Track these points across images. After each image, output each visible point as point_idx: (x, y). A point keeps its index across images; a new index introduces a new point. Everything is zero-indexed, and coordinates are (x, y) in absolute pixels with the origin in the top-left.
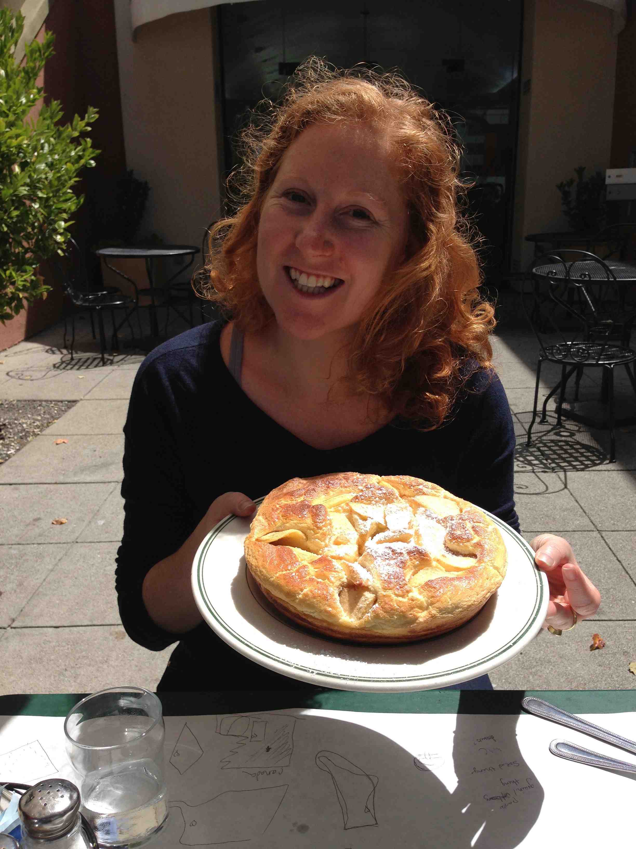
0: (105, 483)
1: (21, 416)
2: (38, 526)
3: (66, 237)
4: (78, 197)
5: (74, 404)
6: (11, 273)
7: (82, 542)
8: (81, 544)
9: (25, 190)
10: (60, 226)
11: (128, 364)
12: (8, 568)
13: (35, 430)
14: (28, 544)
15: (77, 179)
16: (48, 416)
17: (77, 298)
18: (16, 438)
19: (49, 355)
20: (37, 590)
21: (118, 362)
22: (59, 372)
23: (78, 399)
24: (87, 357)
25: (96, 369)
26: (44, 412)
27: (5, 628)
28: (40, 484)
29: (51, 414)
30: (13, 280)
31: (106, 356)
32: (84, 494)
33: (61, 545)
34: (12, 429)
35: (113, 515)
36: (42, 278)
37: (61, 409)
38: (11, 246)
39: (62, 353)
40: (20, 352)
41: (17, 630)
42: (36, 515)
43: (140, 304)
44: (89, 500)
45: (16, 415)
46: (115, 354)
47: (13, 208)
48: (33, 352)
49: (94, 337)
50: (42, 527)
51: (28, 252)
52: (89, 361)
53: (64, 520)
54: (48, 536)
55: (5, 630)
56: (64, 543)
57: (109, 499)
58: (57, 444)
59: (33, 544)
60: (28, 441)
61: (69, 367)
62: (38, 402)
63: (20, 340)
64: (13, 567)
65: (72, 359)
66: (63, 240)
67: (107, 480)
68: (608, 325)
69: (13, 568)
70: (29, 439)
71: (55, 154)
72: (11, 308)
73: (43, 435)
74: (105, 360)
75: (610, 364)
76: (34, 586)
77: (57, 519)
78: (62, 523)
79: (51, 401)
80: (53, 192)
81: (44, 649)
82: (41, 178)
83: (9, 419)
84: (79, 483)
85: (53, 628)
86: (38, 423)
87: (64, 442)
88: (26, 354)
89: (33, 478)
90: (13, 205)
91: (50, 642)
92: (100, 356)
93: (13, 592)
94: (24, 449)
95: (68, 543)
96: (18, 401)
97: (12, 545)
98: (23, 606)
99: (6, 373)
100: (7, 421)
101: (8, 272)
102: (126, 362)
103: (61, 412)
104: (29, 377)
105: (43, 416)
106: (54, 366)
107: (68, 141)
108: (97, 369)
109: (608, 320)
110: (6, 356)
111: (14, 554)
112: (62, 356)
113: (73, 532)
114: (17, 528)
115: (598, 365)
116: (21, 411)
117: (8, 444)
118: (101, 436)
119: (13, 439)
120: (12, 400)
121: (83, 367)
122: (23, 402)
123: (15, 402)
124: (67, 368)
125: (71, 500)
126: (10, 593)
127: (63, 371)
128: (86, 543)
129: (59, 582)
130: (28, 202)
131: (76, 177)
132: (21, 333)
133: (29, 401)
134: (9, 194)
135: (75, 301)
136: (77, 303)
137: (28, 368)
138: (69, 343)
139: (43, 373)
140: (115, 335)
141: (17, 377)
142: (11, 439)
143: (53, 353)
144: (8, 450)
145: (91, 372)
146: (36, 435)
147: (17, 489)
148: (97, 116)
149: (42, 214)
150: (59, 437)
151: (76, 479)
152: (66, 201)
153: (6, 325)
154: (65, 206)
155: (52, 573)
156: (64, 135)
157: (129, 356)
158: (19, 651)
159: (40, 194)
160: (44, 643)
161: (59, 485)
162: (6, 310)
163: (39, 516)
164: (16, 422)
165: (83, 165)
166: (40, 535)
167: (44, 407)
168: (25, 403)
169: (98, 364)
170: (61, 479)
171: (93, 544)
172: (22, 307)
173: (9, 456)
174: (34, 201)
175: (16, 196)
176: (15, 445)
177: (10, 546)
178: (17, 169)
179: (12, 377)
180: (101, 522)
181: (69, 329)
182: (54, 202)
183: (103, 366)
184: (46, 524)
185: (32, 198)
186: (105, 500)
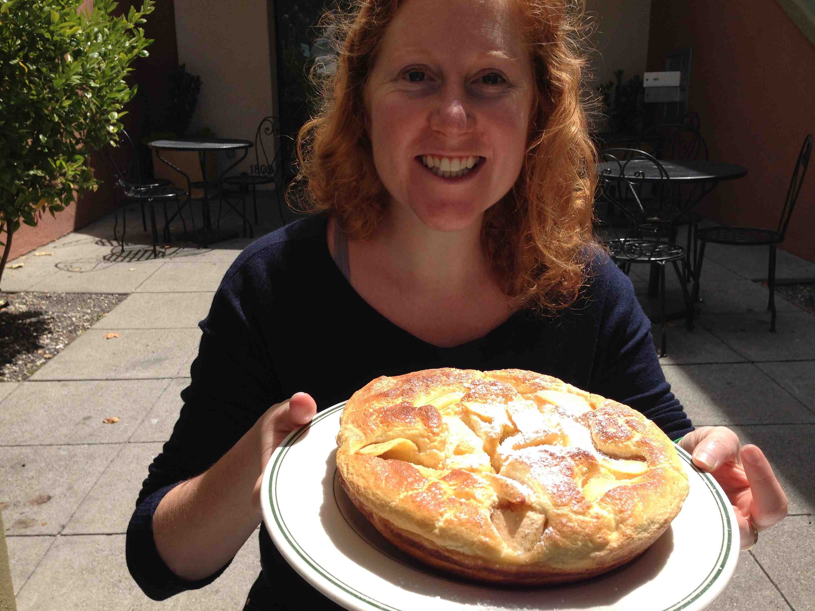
0: (158, 379)
1: (70, 309)
2: (88, 425)
3: (119, 128)
4: (131, 88)
5: (125, 297)
6: (61, 164)
7: (136, 442)
8: (134, 444)
9: (78, 79)
10: (113, 117)
11: (181, 256)
12: (57, 470)
13: (85, 324)
14: (78, 444)
15: (130, 69)
16: (98, 310)
17: (128, 190)
18: (65, 332)
19: (100, 247)
20: (88, 493)
21: (169, 255)
22: (109, 264)
23: (129, 292)
24: (137, 249)
25: (147, 261)
26: (94, 305)
27: (54, 536)
28: (91, 380)
29: (101, 307)
30: (64, 171)
31: (158, 248)
32: (137, 390)
33: (113, 445)
34: (61, 322)
35: (168, 413)
36: (93, 170)
37: (111, 302)
38: (62, 136)
39: (112, 245)
40: (69, 243)
41: (68, 537)
42: (86, 414)
43: (192, 197)
44: (141, 397)
45: (65, 308)
46: (166, 247)
47: (64, 98)
48: (83, 243)
49: (145, 229)
50: (93, 427)
51: (80, 143)
52: (140, 254)
53: (116, 419)
54: (99, 436)
55: (55, 538)
56: (116, 443)
57: (163, 396)
58: (108, 338)
59: (84, 444)
60: (77, 335)
61: (120, 259)
62: (88, 295)
63: (68, 231)
64: (62, 469)
65: (123, 251)
66: (116, 131)
67: (161, 376)
68: (654, 222)
69: (63, 471)
70: (78, 333)
71: (110, 44)
72: (61, 200)
73: (92, 329)
74: (157, 252)
75: (661, 261)
76: (85, 489)
77: (109, 418)
78: (113, 422)
79: (101, 294)
80: (105, 82)
81: (97, 559)
82: (94, 68)
83: (57, 312)
84: (131, 379)
85: (106, 536)
86: (87, 317)
87: (115, 337)
88: (75, 245)
89: (82, 374)
90: (65, 94)
91: (102, 550)
92: (152, 248)
93: (62, 496)
94: (72, 344)
95: (120, 443)
96: (66, 293)
97: (61, 445)
98: (73, 512)
99: (54, 265)
100: (56, 314)
101: (58, 162)
102: (179, 255)
103: (111, 305)
104: (78, 269)
105: (92, 309)
106: (104, 258)
107: (123, 32)
108: (149, 261)
109: (654, 217)
110: (55, 247)
111: (64, 456)
112: (112, 247)
113: (125, 431)
114: (66, 427)
115: (649, 261)
116: (70, 304)
117: (57, 338)
118: (154, 330)
119: (62, 334)
120: (60, 292)
121: (134, 260)
122: (72, 295)
123: (63, 295)
124: (117, 260)
125: (123, 397)
126: (60, 498)
127: (114, 263)
128: (139, 442)
129: (111, 486)
130: (80, 92)
131: (128, 67)
132: (71, 225)
133: (78, 294)
134: (61, 83)
135: (126, 193)
136: (129, 195)
137: (78, 260)
138: (119, 235)
139: (94, 265)
140: (167, 227)
141: (66, 269)
142: (60, 333)
143: (103, 244)
144: (57, 345)
145: (142, 264)
146: (85, 329)
147: (64, 385)
148: (153, 8)
149: (94, 104)
150: (110, 331)
151: (127, 375)
152: (119, 91)
153: (56, 216)
154: (119, 96)
155: (104, 476)
156: (119, 26)
157: (182, 249)
158: (70, 560)
159: (93, 84)
160: (96, 552)
161: (110, 382)
162: (56, 201)
163: (89, 415)
164: (65, 315)
165: (136, 55)
166: (91, 435)
167: (94, 300)
168: (74, 296)
169: (150, 256)
170: (113, 375)
171: (146, 444)
172: (71, 198)
173: (58, 351)
174: (87, 91)
175: (69, 85)
176: (64, 340)
177: (59, 447)
178: (69, 58)
179: (60, 269)
180: (155, 421)
181: (120, 221)
182: (107, 92)
183: (155, 258)
184: (96, 423)
185: (84, 87)
186: (159, 397)
